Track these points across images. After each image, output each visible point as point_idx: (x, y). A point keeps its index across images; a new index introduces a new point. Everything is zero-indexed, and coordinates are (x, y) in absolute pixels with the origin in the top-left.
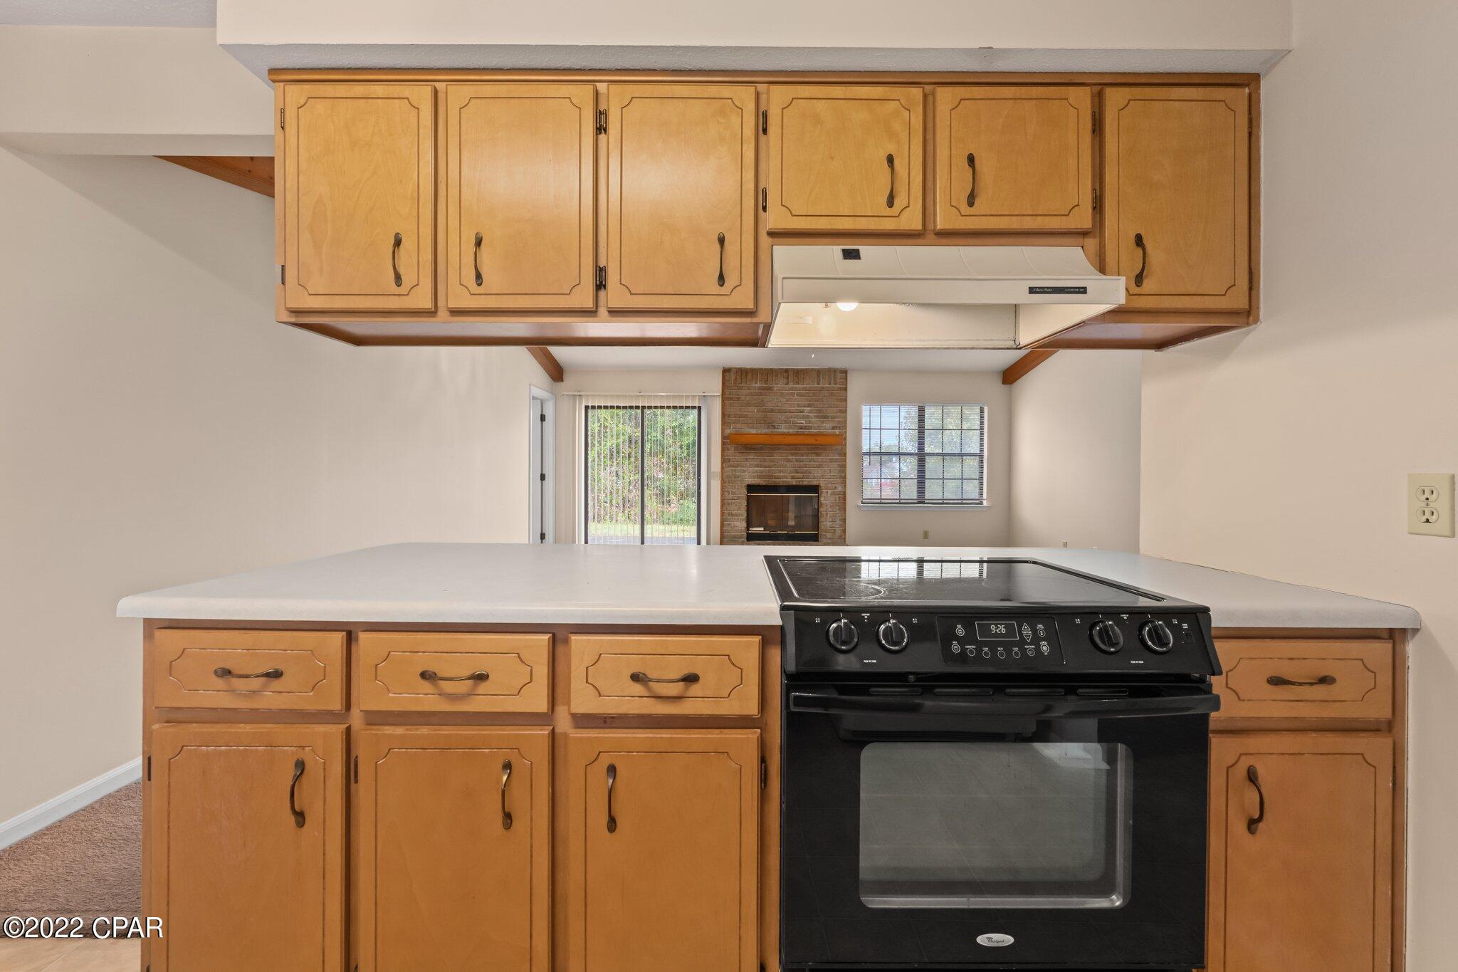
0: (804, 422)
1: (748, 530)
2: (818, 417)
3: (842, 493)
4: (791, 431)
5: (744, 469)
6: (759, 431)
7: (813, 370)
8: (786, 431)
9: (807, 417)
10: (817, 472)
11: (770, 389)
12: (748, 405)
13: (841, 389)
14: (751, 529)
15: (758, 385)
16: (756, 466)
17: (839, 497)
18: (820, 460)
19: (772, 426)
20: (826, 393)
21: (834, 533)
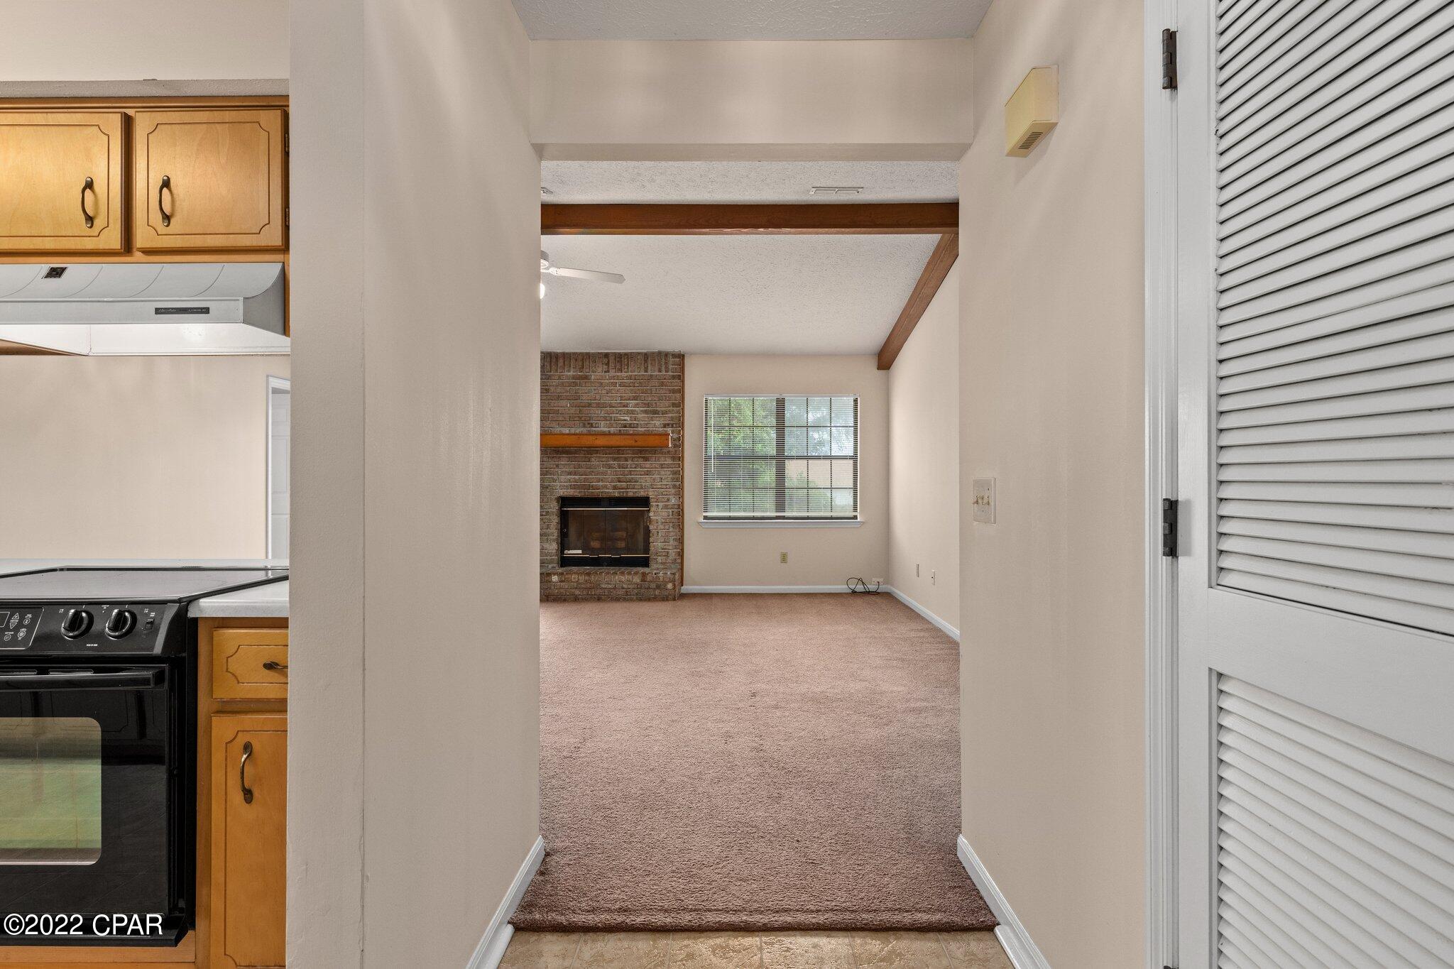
0: (628, 419)
1: (562, 552)
2: (646, 412)
3: (676, 507)
4: (612, 430)
5: (557, 477)
6: (573, 431)
7: (639, 353)
8: (606, 430)
9: (632, 412)
10: (645, 481)
11: (586, 377)
12: (559, 398)
13: (674, 377)
14: (566, 552)
15: (571, 373)
16: (570, 473)
17: (673, 512)
18: (648, 466)
19: (589, 424)
20: (655, 383)
21: (667, 556)
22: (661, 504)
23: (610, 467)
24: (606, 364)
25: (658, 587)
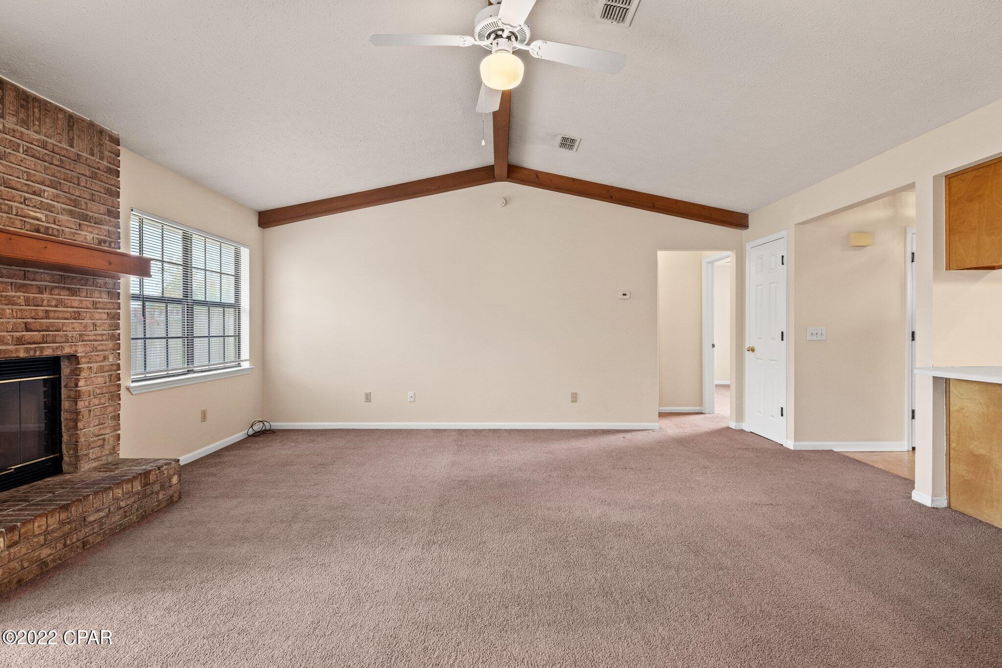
10: (72, 329)
13: (107, 170)
17: (111, 375)
18: (75, 304)
20: (81, 169)
22: (95, 366)
23: (8, 302)
25: (162, 487)
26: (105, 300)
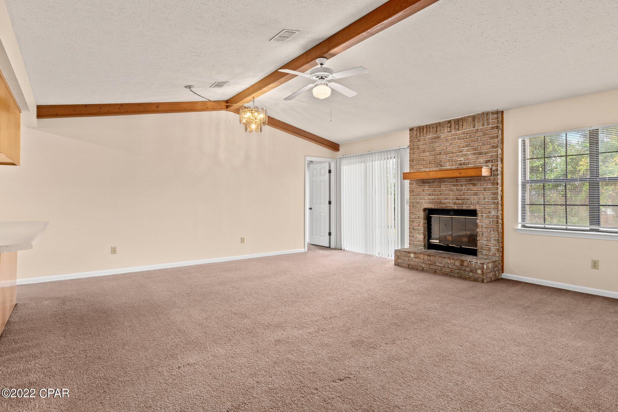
0: (463, 160)
1: (428, 241)
2: (474, 154)
3: (495, 217)
4: (453, 167)
5: (422, 197)
6: (431, 169)
7: (469, 116)
8: (450, 167)
9: (466, 155)
10: (474, 199)
11: (438, 137)
12: (424, 151)
13: (493, 128)
14: (430, 241)
15: (431, 136)
16: (430, 195)
17: (493, 220)
18: (475, 189)
19: (440, 165)
20: (480, 134)
21: (489, 250)
22: (485, 215)
23: (452, 190)
24: (449, 127)
26: (491, 187)
